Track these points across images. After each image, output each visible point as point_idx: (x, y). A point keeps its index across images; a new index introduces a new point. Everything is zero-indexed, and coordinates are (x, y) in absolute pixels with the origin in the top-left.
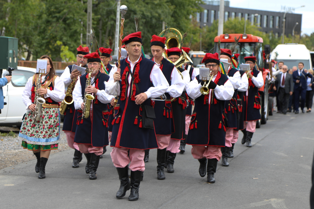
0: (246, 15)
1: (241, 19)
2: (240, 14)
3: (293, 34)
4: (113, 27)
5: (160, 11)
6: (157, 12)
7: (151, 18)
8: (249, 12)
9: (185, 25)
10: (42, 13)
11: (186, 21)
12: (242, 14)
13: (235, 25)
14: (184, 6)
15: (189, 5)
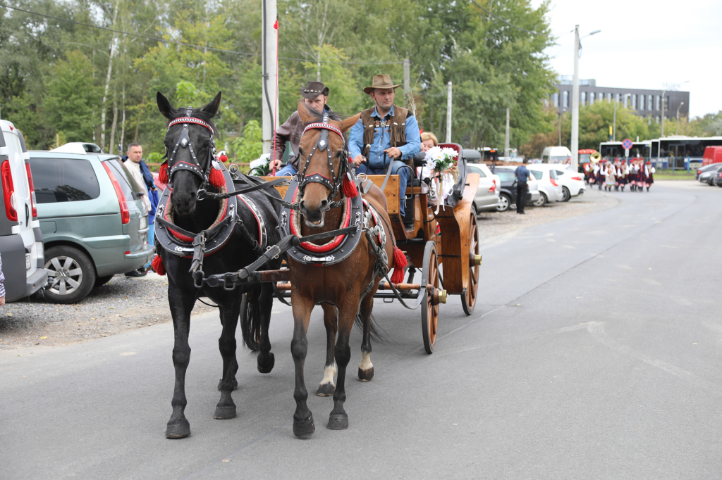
0: (618, 96)
1: (612, 101)
2: (609, 95)
3: (678, 117)
4: (445, 117)
5: (501, 95)
6: (498, 97)
7: (491, 105)
8: (621, 92)
9: (535, 111)
10: (358, 106)
11: (537, 106)
12: (612, 95)
13: (603, 109)
14: (533, 88)
15: (539, 85)
